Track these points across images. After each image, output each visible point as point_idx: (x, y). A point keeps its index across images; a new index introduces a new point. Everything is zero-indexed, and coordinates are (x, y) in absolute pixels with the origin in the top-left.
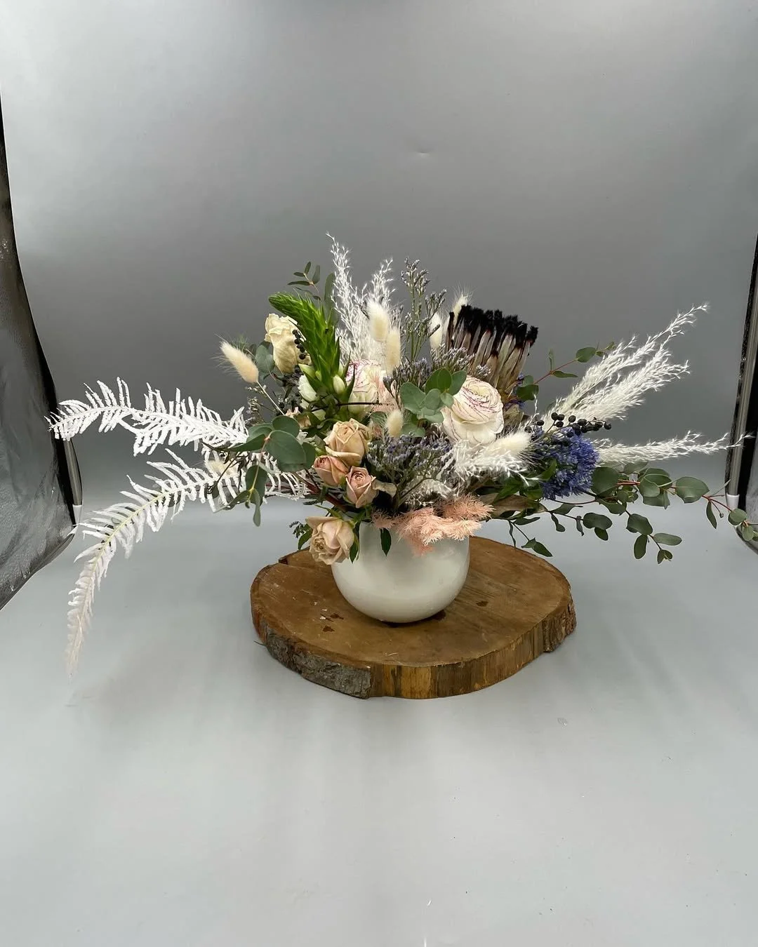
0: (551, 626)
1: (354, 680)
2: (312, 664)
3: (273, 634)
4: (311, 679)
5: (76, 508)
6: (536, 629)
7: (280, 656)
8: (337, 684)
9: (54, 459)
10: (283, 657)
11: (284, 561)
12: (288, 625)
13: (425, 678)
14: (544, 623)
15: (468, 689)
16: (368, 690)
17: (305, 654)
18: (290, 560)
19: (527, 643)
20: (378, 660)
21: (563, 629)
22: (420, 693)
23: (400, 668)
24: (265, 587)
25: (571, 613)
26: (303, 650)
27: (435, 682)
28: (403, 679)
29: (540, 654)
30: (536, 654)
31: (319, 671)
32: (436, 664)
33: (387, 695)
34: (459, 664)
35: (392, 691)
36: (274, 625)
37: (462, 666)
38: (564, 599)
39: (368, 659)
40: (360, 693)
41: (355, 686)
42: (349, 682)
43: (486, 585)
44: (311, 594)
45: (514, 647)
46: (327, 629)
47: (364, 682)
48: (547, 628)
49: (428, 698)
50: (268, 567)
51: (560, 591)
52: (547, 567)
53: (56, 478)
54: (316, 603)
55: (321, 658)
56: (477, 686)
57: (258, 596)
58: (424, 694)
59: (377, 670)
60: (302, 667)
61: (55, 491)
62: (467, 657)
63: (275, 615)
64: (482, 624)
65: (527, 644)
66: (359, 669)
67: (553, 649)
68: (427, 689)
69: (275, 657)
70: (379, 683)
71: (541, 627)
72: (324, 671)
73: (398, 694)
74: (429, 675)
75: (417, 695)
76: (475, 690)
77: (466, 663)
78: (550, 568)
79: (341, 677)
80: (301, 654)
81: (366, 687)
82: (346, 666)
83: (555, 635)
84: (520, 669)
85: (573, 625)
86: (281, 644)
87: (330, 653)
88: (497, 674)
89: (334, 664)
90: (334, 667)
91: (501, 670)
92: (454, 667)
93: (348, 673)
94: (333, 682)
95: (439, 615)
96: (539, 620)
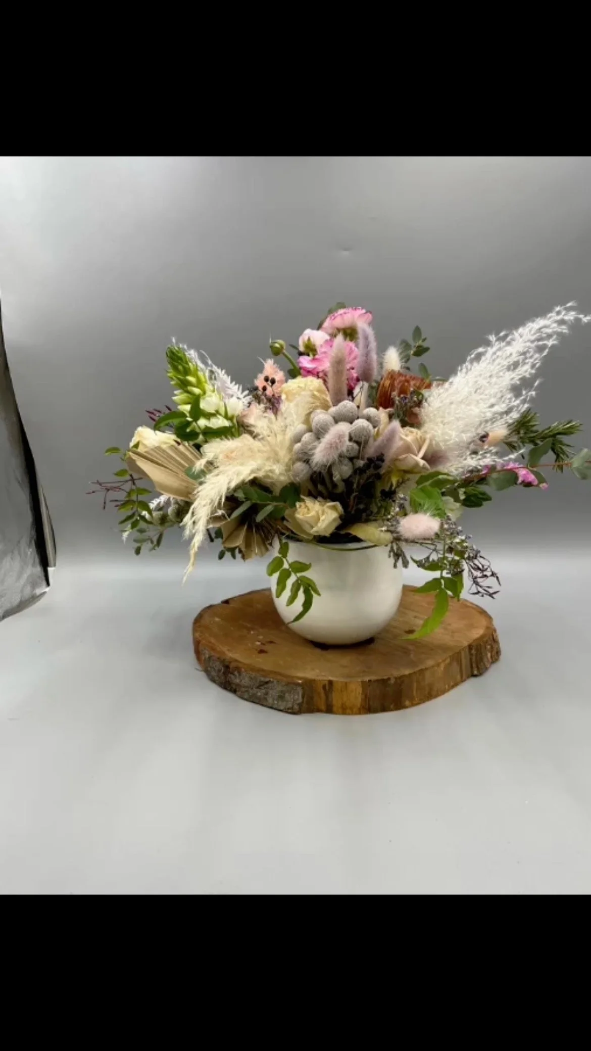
0: (477, 650)
1: (287, 695)
2: (246, 681)
3: (210, 658)
4: (245, 697)
5: (50, 569)
6: (463, 653)
7: (217, 678)
8: (270, 701)
9: (32, 525)
10: (219, 678)
11: (226, 602)
12: (225, 649)
13: (355, 695)
14: (470, 647)
15: (398, 705)
16: (300, 705)
17: (240, 673)
18: (230, 602)
19: (455, 664)
20: (310, 674)
21: (489, 655)
22: (351, 709)
23: (331, 682)
24: (207, 620)
25: (495, 641)
26: (238, 669)
27: (366, 697)
28: (334, 694)
29: (468, 677)
30: (463, 678)
31: (252, 688)
32: (367, 679)
33: (319, 711)
34: (389, 679)
35: (323, 707)
36: (213, 649)
37: (392, 681)
38: (488, 628)
39: (300, 674)
40: (292, 708)
41: (287, 701)
42: (281, 697)
43: (413, 619)
44: (249, 625)
45: (442, 666)
46: (262, 651)
47: (296, 697)
48: (473, 652)
49: (360, 714)
50: (211, 607)
51: (484, 622)
52: (469, 604)
53: (33, 542)
54: (252, 632)
55: (254, 674)
56: (407, 703)
57: (200, 626)
58: (355, 710)
59: (308, 686)
60: (238, 685)
61: (31, 552)
62: (396, 673)
63: (213, 640)
64: (410, 647)
65: (455, 667)
66: (291, 684)
67: (480, 674)
68: (359, 705)
69: (213, 680)
70: (311, 698)
71: (467, 650)
72: (258, 687)
73: (329, 710)
74: (360, 690)
75: (348, 711)
76: (405, 707)
77: (396, 678)
78: (471, 605)
79: (273, 693)
80: (236, 673)
81: (298, 702)
82: (278, 681)
83: (481, 659)
84: (448, 690)
85: (498, 653)
86: (218, 665)
87: (263, 670)
88: (427, 692)
89: (267, 680)
90: (267, 683)
91: (431, 689)
92: (384, 682)
93: (280, 688)
94: (266, 699)
95: (370, 641)
96: (466, 644)
